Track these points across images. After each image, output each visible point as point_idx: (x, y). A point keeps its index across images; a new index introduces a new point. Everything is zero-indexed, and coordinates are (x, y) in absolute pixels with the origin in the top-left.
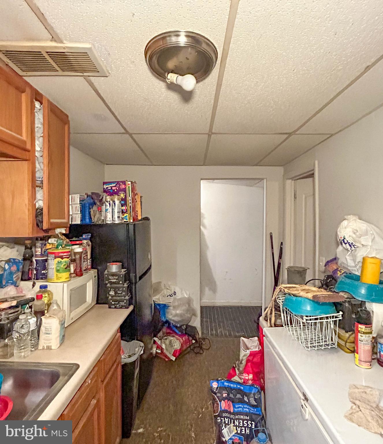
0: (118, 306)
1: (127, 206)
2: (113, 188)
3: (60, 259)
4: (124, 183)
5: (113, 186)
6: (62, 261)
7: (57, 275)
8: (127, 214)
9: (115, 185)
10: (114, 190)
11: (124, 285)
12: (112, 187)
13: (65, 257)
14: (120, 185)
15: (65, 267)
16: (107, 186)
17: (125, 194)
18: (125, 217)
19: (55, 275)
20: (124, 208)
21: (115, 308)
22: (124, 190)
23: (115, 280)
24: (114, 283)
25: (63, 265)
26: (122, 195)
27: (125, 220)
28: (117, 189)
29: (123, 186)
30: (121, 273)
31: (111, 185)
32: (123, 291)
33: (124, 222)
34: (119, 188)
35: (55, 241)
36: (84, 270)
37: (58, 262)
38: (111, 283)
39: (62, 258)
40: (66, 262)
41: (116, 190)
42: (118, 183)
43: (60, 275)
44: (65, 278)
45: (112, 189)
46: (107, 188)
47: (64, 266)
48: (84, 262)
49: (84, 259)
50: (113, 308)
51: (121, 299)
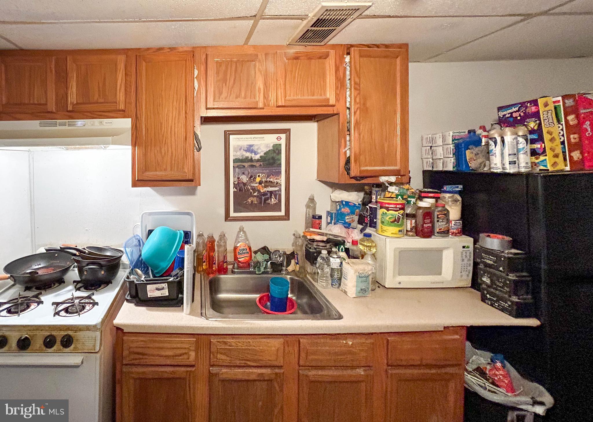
0: (497, 305)
1: (544, 143)
2: (514, 115)
3: (385, 211)
4: (535, 102)
5: (514, 112)
6: (388, 212)
7: (381, 226)
8: (546, 155)
9: (517, 109)
10: (516, 117)
11: (508, 275)
12: (512, 113)
13: (391, 209)
14: (527, 107)
15: (391, 220)
16: (505, 113)
17: (538, 122)
18: (542, 161)
19: (380, 227)
20: (539, 146)
21: (492, 305)
22: (536, 115)
23: (492, 263)
24: (490, 266)
25: (388, 217)
26: (532, 125)
27: (542, 167)
28: (522, 114)
29: (534, 109)
30: (503, 254)
31: (510, 111)
32: (505, 284)
33: (540, 170)
34: (524, 113)
35: (396, 190)
36: (438, 233)
37: (383, 213)
38: (487, 265)
39: (388, 209)
40: (392, 215)
41: (519, 118)
42: (523, 104)
43: (385, 228)
44: (390, 233)
45: (511, 116)
46: (504, 115)
47: (390, 218)
48: (438, 221)
49: (438, 218)
50: (488, 304)
51: (503, 297)
